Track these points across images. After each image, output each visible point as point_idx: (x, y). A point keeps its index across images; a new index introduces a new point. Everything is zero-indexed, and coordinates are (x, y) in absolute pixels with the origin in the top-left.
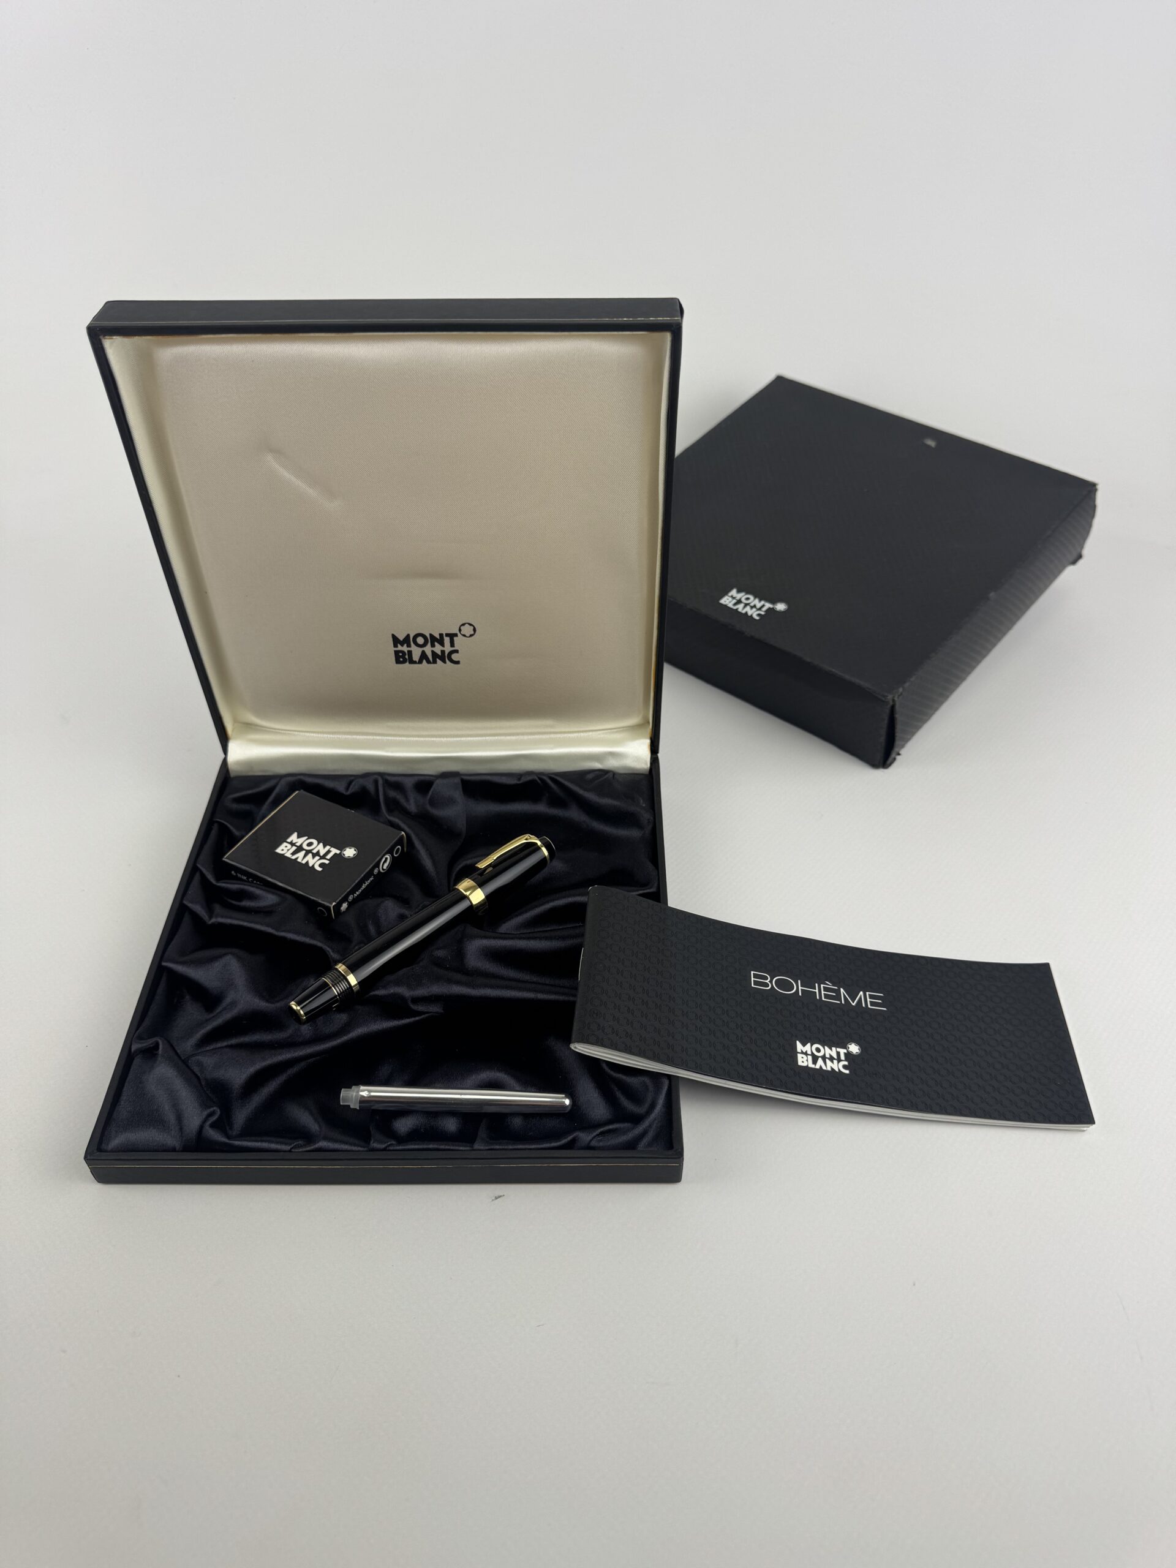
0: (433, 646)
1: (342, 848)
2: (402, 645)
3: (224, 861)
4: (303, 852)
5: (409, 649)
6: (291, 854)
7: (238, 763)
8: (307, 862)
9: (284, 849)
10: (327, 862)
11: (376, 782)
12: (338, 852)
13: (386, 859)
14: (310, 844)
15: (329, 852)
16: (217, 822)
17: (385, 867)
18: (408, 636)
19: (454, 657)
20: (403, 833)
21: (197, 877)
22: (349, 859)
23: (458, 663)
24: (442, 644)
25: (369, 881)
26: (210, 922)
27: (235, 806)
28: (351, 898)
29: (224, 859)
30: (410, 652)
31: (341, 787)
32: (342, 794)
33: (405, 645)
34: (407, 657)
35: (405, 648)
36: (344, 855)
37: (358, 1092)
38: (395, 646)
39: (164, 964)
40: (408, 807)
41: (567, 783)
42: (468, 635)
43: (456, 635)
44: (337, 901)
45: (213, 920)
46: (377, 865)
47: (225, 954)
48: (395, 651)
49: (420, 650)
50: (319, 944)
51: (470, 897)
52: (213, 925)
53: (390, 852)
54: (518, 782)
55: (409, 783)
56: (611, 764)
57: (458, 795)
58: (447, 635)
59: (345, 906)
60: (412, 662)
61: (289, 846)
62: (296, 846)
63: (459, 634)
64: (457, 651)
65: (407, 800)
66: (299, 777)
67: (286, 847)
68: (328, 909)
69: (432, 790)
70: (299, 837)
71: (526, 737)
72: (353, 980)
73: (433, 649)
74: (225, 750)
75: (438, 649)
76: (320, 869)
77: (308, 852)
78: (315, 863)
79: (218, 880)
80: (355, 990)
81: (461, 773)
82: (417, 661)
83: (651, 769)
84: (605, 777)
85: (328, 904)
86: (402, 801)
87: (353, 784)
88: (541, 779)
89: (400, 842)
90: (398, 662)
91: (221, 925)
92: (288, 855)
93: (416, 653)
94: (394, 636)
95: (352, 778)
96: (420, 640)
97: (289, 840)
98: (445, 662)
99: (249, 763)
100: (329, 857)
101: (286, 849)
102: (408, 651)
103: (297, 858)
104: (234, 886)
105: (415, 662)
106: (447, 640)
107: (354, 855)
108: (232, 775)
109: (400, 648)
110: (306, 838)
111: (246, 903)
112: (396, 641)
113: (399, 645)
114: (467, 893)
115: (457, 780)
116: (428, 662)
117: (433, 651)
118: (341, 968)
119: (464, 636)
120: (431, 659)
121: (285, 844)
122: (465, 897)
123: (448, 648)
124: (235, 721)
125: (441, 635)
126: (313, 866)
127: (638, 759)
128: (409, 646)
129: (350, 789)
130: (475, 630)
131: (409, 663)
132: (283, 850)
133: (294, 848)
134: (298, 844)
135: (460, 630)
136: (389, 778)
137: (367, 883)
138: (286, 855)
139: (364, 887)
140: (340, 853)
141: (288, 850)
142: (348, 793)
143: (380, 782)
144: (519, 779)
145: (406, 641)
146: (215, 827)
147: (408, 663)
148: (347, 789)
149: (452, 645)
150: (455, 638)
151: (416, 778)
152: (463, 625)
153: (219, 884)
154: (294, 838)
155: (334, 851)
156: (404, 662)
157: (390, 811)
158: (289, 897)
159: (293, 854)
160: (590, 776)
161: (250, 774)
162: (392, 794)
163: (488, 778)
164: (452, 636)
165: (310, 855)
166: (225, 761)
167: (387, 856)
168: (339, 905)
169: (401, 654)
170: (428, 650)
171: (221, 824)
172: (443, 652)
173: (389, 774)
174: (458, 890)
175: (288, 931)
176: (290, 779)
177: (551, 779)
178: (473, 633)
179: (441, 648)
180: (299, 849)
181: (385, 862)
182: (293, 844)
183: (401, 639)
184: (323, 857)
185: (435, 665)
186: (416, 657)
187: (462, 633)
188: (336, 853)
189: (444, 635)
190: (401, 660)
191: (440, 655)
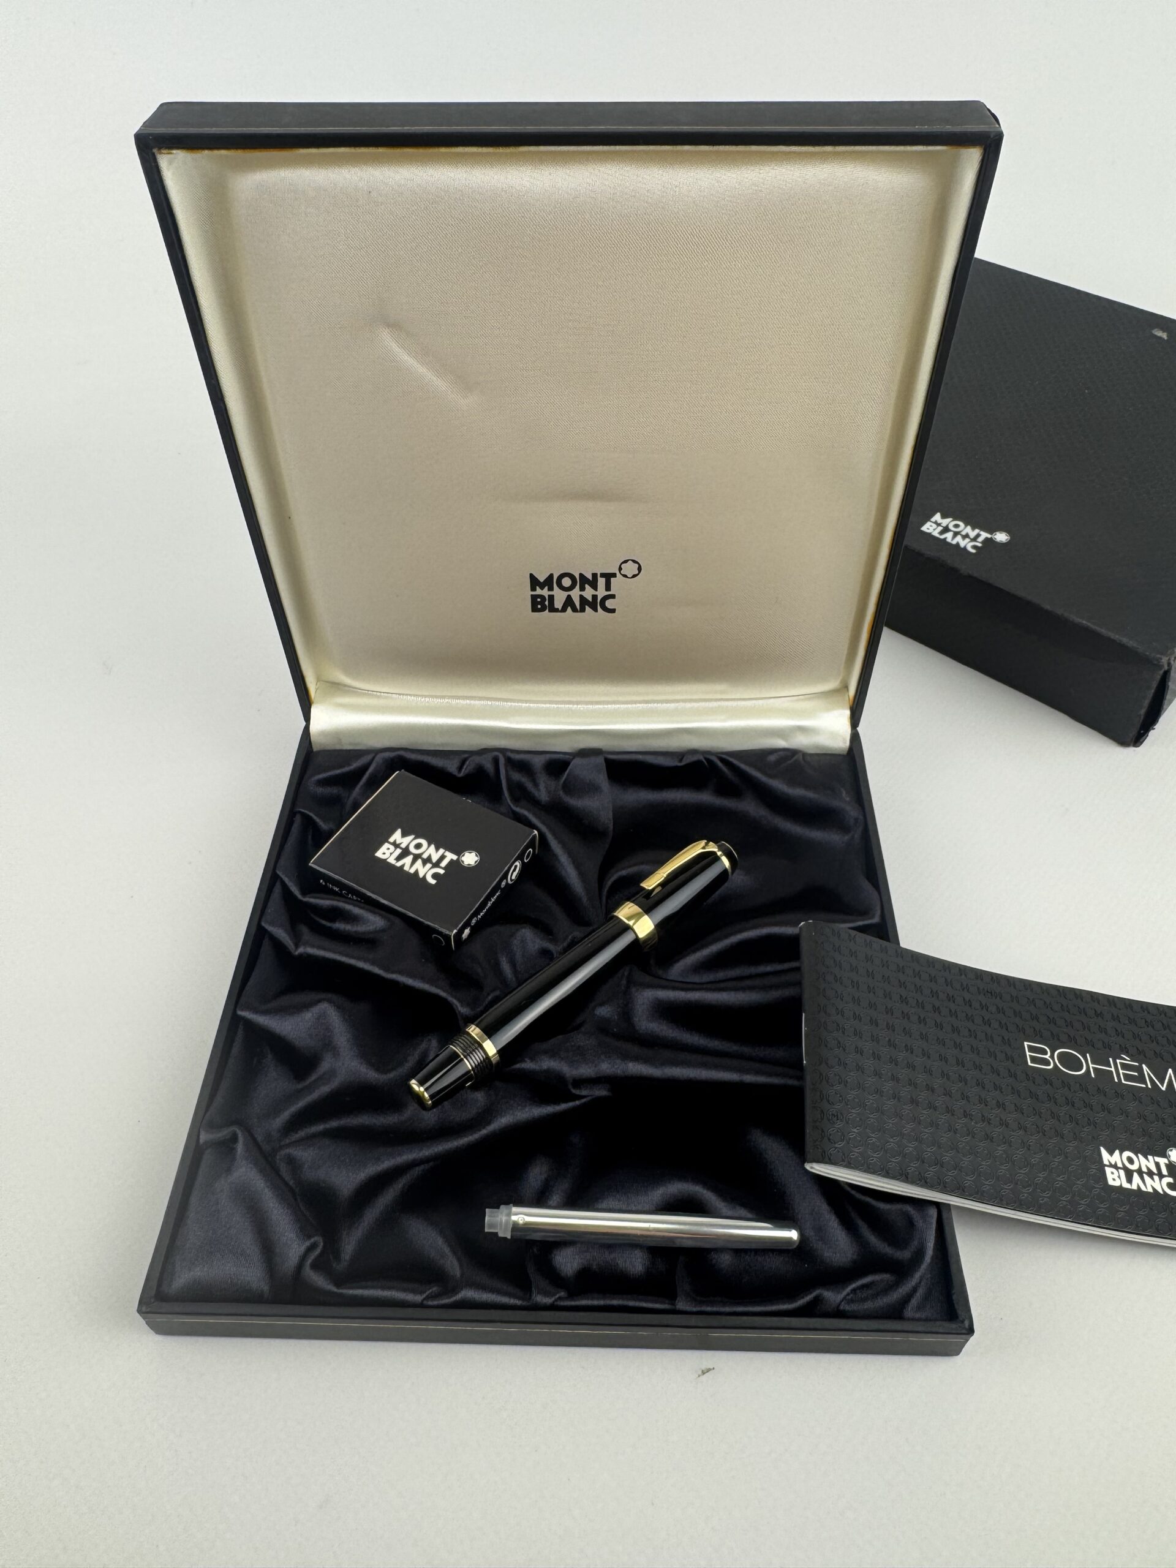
0: (582, 589)
1: (459, 852)
2: (542, 588)
3: (311, 867)
4: (410, 858)
5: (551, 593)
6: (395, 859)
7: (323, 733)
8: (417, 872)
9: (386, 853)
10: (442, 872)
11: (496, 761)
12: (455, 857)
13: (516, 866)
14: (418, 846)
15: (443, 857)
16: (300, 812)
17: (513, 878)
18: (551, 576)
19: (609, 604)
20: (536, 832)
21: (278, 889)
22: (470, 869)
23: (613, 611)
24: (595, 588)
25: (495, 897)
26: (297, 953)
27: (320, 790)
28: (474, 921)
29: (310, 864)
30: (551, 598)
31: (452, 766)
32: (455, 776)
33: (546, 588)
34: (547, 603)
35: (545, 592)
36: (463, 862)
37: (509, 1214)
38: (533, 589)
39: (240, 1013)
40: (536, 794)
41: (743, 766)
42: (630, 575)
43: (614, 575)
44: (458, 928)
45: (301, 950)
46: (505, 876)
47: (319, 1001)
48: (532, 596)
49: (566, 594)
50: (443, 994)
51: (635, 927)
52: (301, 955)
53: (520, 857)
54: (679, 764)
55: (538, 762)
56: (800, 742)
57: (602, 779)
58: (603, 575)
59: (467, 932)
60: (553, 609)
61: (392, 848)
62: (401, 848)
63: (618, 574)
64: (613, 596)
65: (536, 785)
66: (400, 752)
67: (388, 849)
68: (447, 938)
69: (568, 771)
70: (404, 835)
71: (688, 705)
72: (491, 1048)
73: (582, 593)
74: (307, 717)
75: (588, 593)
76: (433, 882)
77: (416, 857)
78: (426, 872)
79: (304, 894)
80: (494, 1062)
81: (604, 750)
82: (560, 609)
83: (851, 749)
84: (795, 758)
85: (447, 933)
86: (529, 786)
87: (467, 763)
88: (708, 760)
89: (531, 844)
90: (534, 609)
91: (309, 956)
92: (392, 860)
93: (560, 597)
94: (532, 576)
95: (466, 756)
96: (567, 582)
97: (391, 840)
98: (596, 610)
99: (338, 734)
100: (444, 864)
101: (388, 853)
102: (549, 595)
103: (403, 865)
104: (325, 902)
105: (557, 610)
106: (601, 582)
107: (476, 862)
108: (315, 749)
109: (539, 591)
110: (412, 837)
111: (339, 926)
112: (534, 582)
113: (538, 588)
114: (631, 923)
115: (600, 760)
116: (574, 610)
117: (581, 596)
118: (474, 1031)
119: (625, 576)
120: (578, 605)
121: (386, 845)
122: (627, 928)
123: (601, 592)
124: (319, 679)
125: (595, 575)
126: (425, 876)
127: (833, 735)
128: (551, 589)
129: (463, 770)
130: (640, 569)
131: (550, 611)
132: (384, 854)
133: (399, 851)
134: (403, 846)
135: (620, 569)
136: (512, 756)
137: (493, 900)
138: (388, 860)
139: (489, 905)
140: (458, 859)
141: (391, 854)
142: (461, 774)
143: (502, 761)
144: (681, 761)
145: (548, 582)
146: (298, 819)
147: (547, 610)
148: (460, 768)
149: (608, 588)
150: (612, 579)
151: (548, 756)
152: (626, 562)
153: (306, 899)
154: (397, 836)
155: (450, 856)
156: (543, 609)
157: (516, 800)
158: (397, 921)
159: (398, 859)
160: (772, 758)
161: (338, 747)
162: (516, 776)
163: (640, 757)
164: (608, 577)
165: (419, 862)
166: (307, 729)
167: (518, 864)
168: (461, 931)
169: (539, 600)
170: (575, 594)
171: (303, 815)
173: (513, 751)
174: (618, 918)
175: (400, 972)
176: (387, 755)
177: (722, 760)
178: (637, 572)
179: (593, 592)
180: (405, 852)
181: (514, 870)
182: (396, 845)
183: (542, 580)
184: (436, 865)
185: (583, 613)
186: (558, 604)
187: (622, 572)
188: (452, 860)
189: (599, 575)
190: (539, 606)
191: (591, 601)
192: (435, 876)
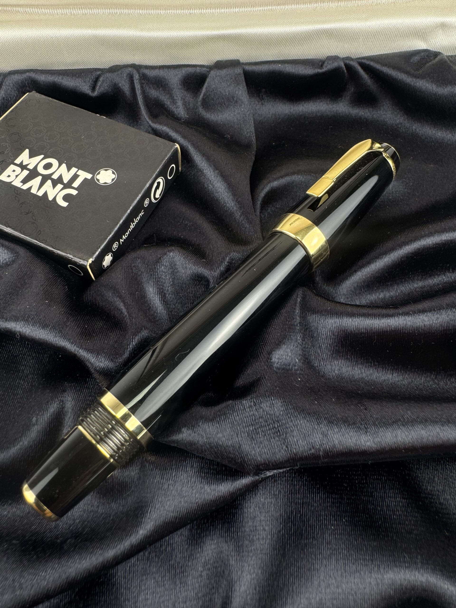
1: (94, 170)
4: (39, 179)
6: (21, 182)
8: (46, 194)
9: (11, 175)
10: (74, 192)
11: (131, 78)
12: (89, 176)
13: (159, 183)
14: (48, 166)
15: (76, 177)
17: (157, 196)
20: (177, 146)
22: (106, 187)
25: (138, 218)
28: (115, 246)
31: (85, 87)
32: (89, 95)
36: (98, 180)
40: (174, 110)
41: (386, 70)
44: (95, 256)
46: (147, 194)
50: (70, 347)
51: (304, 242)
53: (163, 173)
54: (320, 71)
55: (174, 77)
56: (440, 42)
59: (108, 259)
61: (18, 169)
62: (28, 169)
65: (174, 102)
67: (14, 171)
68: (83, 268)
69: (206, 85)
70: (31, 156)
71: (327, 5)
76: (64, 204)
77: (45, 178)
78: (57, 194)
81: (241, 61)
84: (438, 58)
85: (82, 262)
86: (167, 102)
87: (101, 80)
88: (346, 65)
89: (173, 159)
92: (17, 183)
95: (99, 73)
97: (18, 161)
100: (76, 184)
101: (13, 175)
103: (31, 188)
107: (113, 180)
110: (42, 156)
114: (299, 238)
115: (239, 70)
121: (12, 167)
122: (297, 244)
126: (55, 198)
132: (9, 176)
133: (26, 173)
134: (31, 167)
136: (146, 72)
137: (136, 221)
138: (12, 183)
139: (132, 227)
140: (93, 178)
141: (17, 176)
142: (96, 94)
143: (136, 77)
144: (321, 68)
148: (93, 88)
151: (184, 71)
154: (24, 157)
155: (84, 175)
157: (154, 116)
158: (22, 251)
159: (24, 181)
160: (416, 58)
163: (279, 67)
165: (49, 182)
167: (160, 180)
168: (101, 257)
173: (147, 67)
174: (281, 233)
175: (16, 319)
176: (17, 77)
180: (34, 173)
181: (158, 187)
182: (23, 167)
184: (68, 185)
188: (86, 179)
192: (66, 198)
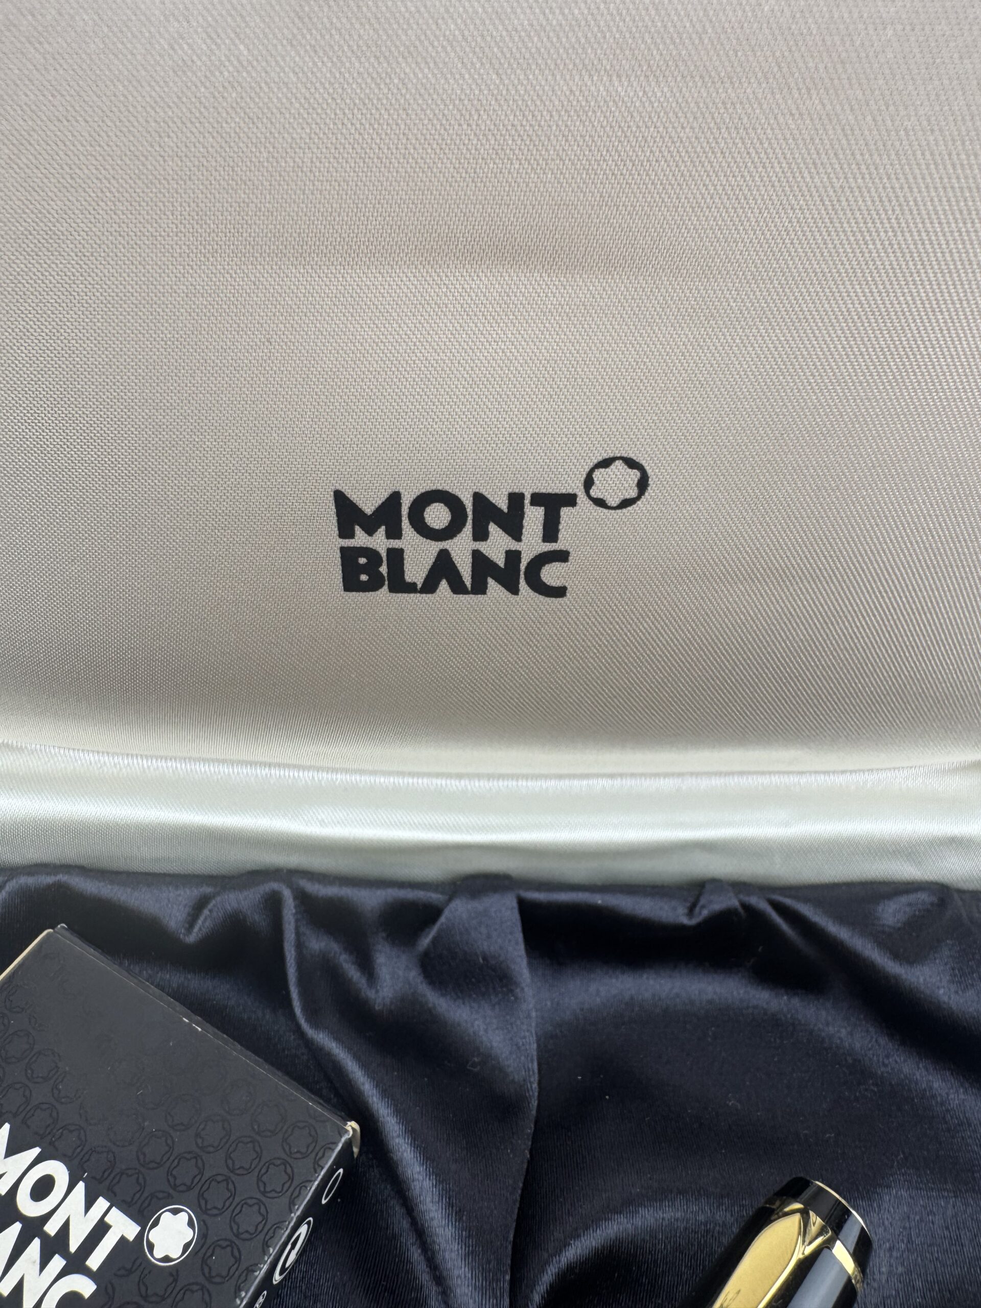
0: (480, 534)
2: (370, 532)
4: (14, 1232)
5: (395, 544)
8: (19, 1289)
10: (87, 1288)
11: (273, 903)
12: (132, 1231)
13: (296, 1240)
14: (42, 1189)
15: (101, 1229)
18: (395, 499)
19: (551, 574)
22: (164, 1275)
23: (559, 592)
24: (515, 531)
30: (396, 557)
33: (382, 529)
34: (384, 569)
35: (379, 542)
36: (151, 1247)
38: (345, 531)
40: (365, 986)
41: (833, 928)
42: (613, 501)
43: (570, 500)
48: (343, 550)
49: (432, 548)
54: (685, 921)
55: (370, 905)
56: (950, 869)
57: (514, 953)
58: (538, 499)
60: (399, 585)
63: (582, 498)
64: (562, 556)
65: (366, 968)
66: (62, 878)
70: (13, 1147)
71: (704, 783)
73: (482, 547)
77: (29, 1230)
81: (516, 879)
82: (419, 586)
86: (350, 969)
87: (206, 912)
90: (351, 584)
93: (419, 557)
94: (340, 498)
95: (208, 890)
96: (437, 516)
98: (514, 590)
100: (95, 1261)
102: (390, 551)
105: (411, 588)
106: (534, 517)
109: (361, 539)
112: (347, 514)
113: (358, 530)
115: (508, 904)
116: (458, 587)
119: (600, 503)
120: (467, 578)
125: (516, 499)
128: (394, 533)
129: (196, 929)
130: (643, 485)
131: (392, 590)
135: (589, 483)
136: (313, 889)
140: (140, 1236)
142: (194, 934)
143: (288, 903)
144: (691, 913)
145: (387, 515)
147: (386, 587)
148: (191, 923)
149: (551, 531)
150: (565, 512)
152: (606, 463)
156: (374, 585)
157: (313, 1009)
162: (318, 944)
163: (598, 900)
164: (554, 503)
165: (35, 1249)
169: (363, 561)
170: (461, 548)
172: (513, 557)
176: (31, 882)
177: (778, 907)
178: (633, 493)
179: (509, 543)
181: (293, 1247)
183: (369, 507)
184: (76, 1264)
185: (480, 597)
186: (415, 572)
187: (594, 492)
188: (123, 1239)
189: (527, 501)
190: (364, 578)
191: (502, 565)
